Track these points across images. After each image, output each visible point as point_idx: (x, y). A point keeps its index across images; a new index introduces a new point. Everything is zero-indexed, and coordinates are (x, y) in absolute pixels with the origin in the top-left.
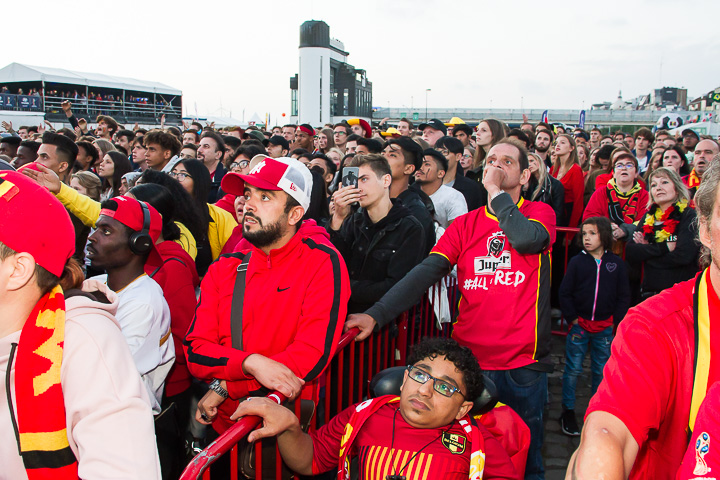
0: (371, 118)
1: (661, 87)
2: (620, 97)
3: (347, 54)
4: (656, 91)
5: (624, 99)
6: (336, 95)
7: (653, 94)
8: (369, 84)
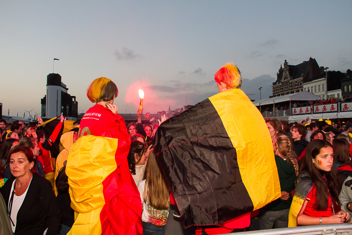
0: (77, 117)
1: (187, 105)
2: (170, 109)
3: (68, 89)
4: (185, 107)
5: (171, 110)
6: (63, 107)
7: (184, 108)
8: (77, 103)
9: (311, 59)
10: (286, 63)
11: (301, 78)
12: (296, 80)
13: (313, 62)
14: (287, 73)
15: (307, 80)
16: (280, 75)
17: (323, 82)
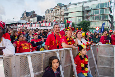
9: (33, 11)
10: (25, 11)
11: (30, 17)
12: (28, 17)
13: (34, 12)
14: (25, 15)
15: (31, 17)
16: (23, 15)
17: (36, 19)
